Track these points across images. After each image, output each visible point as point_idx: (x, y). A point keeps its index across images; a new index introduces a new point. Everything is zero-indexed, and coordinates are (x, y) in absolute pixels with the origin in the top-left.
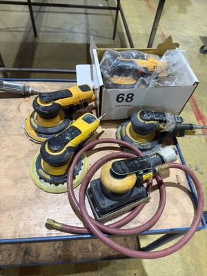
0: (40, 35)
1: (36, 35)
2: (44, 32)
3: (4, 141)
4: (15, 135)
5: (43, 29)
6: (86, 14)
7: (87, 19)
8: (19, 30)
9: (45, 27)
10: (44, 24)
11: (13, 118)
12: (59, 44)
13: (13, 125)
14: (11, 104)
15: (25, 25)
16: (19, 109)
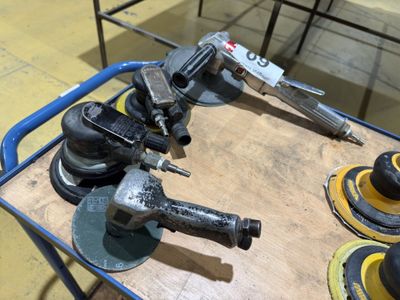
0: (304, 53)
1: (298, 52)
2: (310, 52)
3: (290, 193)
4: (309, 192)
5: (310, 48)
6: (381, 48)
7: (379, 56)
8: (280, 38)
9: (315, 46)
10: (314, 42)
11: (310, 162)
12: (326, 74)
13: (308, 173)
14: (310, 140)
15: (288, 35)
16: (320, 152)
